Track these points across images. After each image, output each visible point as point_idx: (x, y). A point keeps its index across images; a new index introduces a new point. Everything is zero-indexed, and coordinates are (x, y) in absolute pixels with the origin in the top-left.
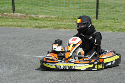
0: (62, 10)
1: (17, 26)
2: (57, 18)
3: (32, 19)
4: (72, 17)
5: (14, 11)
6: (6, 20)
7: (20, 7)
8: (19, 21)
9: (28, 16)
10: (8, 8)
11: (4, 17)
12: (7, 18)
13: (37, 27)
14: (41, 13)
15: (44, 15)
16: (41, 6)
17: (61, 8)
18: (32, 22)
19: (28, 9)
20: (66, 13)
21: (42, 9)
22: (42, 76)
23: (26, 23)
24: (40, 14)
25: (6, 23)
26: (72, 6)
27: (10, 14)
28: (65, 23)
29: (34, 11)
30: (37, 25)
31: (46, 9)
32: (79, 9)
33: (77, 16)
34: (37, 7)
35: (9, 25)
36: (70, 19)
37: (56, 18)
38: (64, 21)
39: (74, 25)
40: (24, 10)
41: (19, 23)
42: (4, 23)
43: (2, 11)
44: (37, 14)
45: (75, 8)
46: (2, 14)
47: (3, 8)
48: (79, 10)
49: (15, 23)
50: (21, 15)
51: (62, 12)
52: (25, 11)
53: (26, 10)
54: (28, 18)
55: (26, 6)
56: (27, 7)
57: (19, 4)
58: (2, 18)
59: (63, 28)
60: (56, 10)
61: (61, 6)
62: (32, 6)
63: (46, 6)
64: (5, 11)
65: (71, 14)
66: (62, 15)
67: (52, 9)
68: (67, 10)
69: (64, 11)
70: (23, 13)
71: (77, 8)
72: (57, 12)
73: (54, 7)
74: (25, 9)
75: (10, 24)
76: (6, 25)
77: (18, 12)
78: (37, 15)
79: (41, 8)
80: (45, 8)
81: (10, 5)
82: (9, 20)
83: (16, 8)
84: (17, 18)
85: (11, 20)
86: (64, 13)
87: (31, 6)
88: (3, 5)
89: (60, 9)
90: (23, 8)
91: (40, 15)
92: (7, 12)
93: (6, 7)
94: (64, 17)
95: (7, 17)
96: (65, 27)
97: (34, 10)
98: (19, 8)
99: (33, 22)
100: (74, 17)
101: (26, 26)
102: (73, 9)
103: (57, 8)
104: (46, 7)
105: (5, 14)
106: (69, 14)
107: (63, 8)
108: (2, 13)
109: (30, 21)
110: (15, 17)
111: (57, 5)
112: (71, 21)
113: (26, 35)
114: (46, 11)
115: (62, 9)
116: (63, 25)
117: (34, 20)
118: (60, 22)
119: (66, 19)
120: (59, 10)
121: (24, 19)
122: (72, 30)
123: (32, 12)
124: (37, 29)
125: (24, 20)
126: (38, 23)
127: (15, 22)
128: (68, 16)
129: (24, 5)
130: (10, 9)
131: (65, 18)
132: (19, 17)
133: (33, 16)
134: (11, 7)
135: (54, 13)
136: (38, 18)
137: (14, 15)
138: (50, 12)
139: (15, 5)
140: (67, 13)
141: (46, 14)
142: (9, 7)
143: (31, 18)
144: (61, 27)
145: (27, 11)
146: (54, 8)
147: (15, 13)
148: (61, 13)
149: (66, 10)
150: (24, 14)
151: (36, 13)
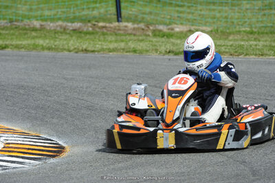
0: (226, 14)
1: (127, 52)
2: (214, 33)
3: (159, 36)
4: (248, 29)
5: (120, 19)
6: (102, 38)
7: (133, 10)
8: (130, 40)
9: (151, 28)
10: (107, 11)
11: (97, 33)
12: (104, 34)
13: (169, 52)
14: (178, 22)
15: (186, 25)
16: (178, 6)
17: (222, 10)
18: (159, 42)
19: (151, 13)
20: (233, 20)
21: (181, 12)
22: (182, 161)
23: (146, 43)
24: (176, 24)
25: (101, 44)
26: (248, 3)
27: (112, 25)
28: (231, 43)
29: (163, 18)
30: (169, 47)
31: (189, 13)
32: (263, 10)
33: (258, 25)
34: (171, 8)
35: (109, 49)
36: (242, 33)
37: (211, 31)
38: (231, 38)
39: (251, 46)
40: (141, 16)
41: (132, 45)
42: (97, 46)
43: (94, 18)
44: (170, 24)
45: (254, 9)
46: (94, 25)
47: (95, 13)
48: (262, 13)
49: (122, 45)
50: (136, 26)
51: (226, 18)
52: (143, 18)
53: (145, 16)
54: (150, 34)
55: (146, 5)
56: (147, 10)
57: (131, 2)
58: (93, 33)
59: (227, 52)
60: (213, 13)
61: (222, 6)
62: (159, 6)
63: (190, 5)
64: (100, 18)
65: (246, 22)
66: (225, 25)
67: (203, 12)
68: (237, 14)
69: (230, 17)
70: (140, 22)
71: (258, 9)
72: (215, 18)
73: (208, 7)
74: (144, 13)
75: (112, 46)
76: (103, 50)
77: (128, 21)
78: (170, 27)
79: (177, 11)
80: (188, 11)
81: (110, 5)
82: (110, 38)
83: (124, 12)
84: (126, 32)
85: (113, 39)
86: (229, 20)
87: (156, 7)
88: (95, 5)
89: (220, 12)
90: (140, 10)
91: (176, 26)
92: (104, 20)
93: (102, 11)
94: (229, 29)
95: (104, 32)
96: (232, 52)
97: (162, 16)
98: (131, 10)
99: (163, 42)
100: (251, 28)
101: (147, 51)
102: (249, 11)
103: (214, 10)
104: (189, 7)
105: (101, 24)
106: (240, 23)
107: (227, 8)
108: (94, 23)
109: (154, 40)
110: (122, 32)
111: (214, 3)
112: (246, 38)
113: (146, 71)
114: (190, 16)
115: (226, 12)
116: (227, 46)
117: (163, 36)
118: (221, 41)
119: (234, 34)
120: (218, 15)
121: (141, 36)
122: (247, 57)
123: (159, 18)
124: (171, 56)
125: (141, 38)
126: (173, 44)
127: (122, 41)
128: (238, 27)
129: (141, 5)
130: (111, 14)
131: (231, 30)
132: (130, 32)
133: (161, 27)
134: (113, 10)
135: (207, 20)
136: (173, 32)
137: (119, 26)
138: (198, 18)
139: (123, 5)
140: (235, 21)
141: (190, 23)
142: (108, 9)
143: (157, 33)
144: (224, 52)
145: (148, 17)
146: (207, 9)
147: (121, 23)
148: (224, 20)
149: (234, 13)
150: (142, 25)
151: (168, 21)
